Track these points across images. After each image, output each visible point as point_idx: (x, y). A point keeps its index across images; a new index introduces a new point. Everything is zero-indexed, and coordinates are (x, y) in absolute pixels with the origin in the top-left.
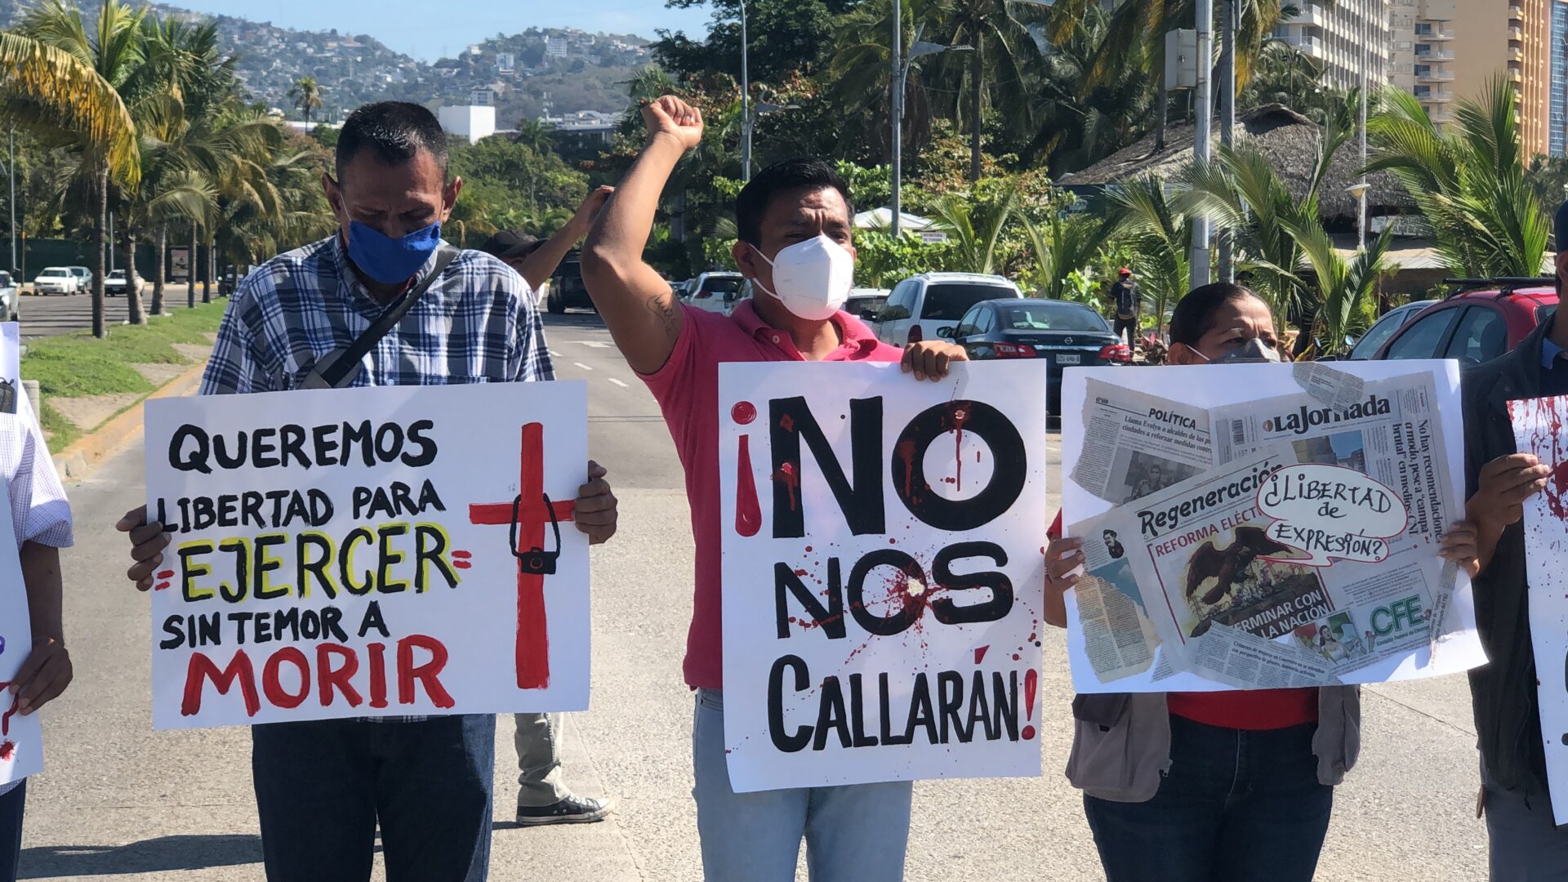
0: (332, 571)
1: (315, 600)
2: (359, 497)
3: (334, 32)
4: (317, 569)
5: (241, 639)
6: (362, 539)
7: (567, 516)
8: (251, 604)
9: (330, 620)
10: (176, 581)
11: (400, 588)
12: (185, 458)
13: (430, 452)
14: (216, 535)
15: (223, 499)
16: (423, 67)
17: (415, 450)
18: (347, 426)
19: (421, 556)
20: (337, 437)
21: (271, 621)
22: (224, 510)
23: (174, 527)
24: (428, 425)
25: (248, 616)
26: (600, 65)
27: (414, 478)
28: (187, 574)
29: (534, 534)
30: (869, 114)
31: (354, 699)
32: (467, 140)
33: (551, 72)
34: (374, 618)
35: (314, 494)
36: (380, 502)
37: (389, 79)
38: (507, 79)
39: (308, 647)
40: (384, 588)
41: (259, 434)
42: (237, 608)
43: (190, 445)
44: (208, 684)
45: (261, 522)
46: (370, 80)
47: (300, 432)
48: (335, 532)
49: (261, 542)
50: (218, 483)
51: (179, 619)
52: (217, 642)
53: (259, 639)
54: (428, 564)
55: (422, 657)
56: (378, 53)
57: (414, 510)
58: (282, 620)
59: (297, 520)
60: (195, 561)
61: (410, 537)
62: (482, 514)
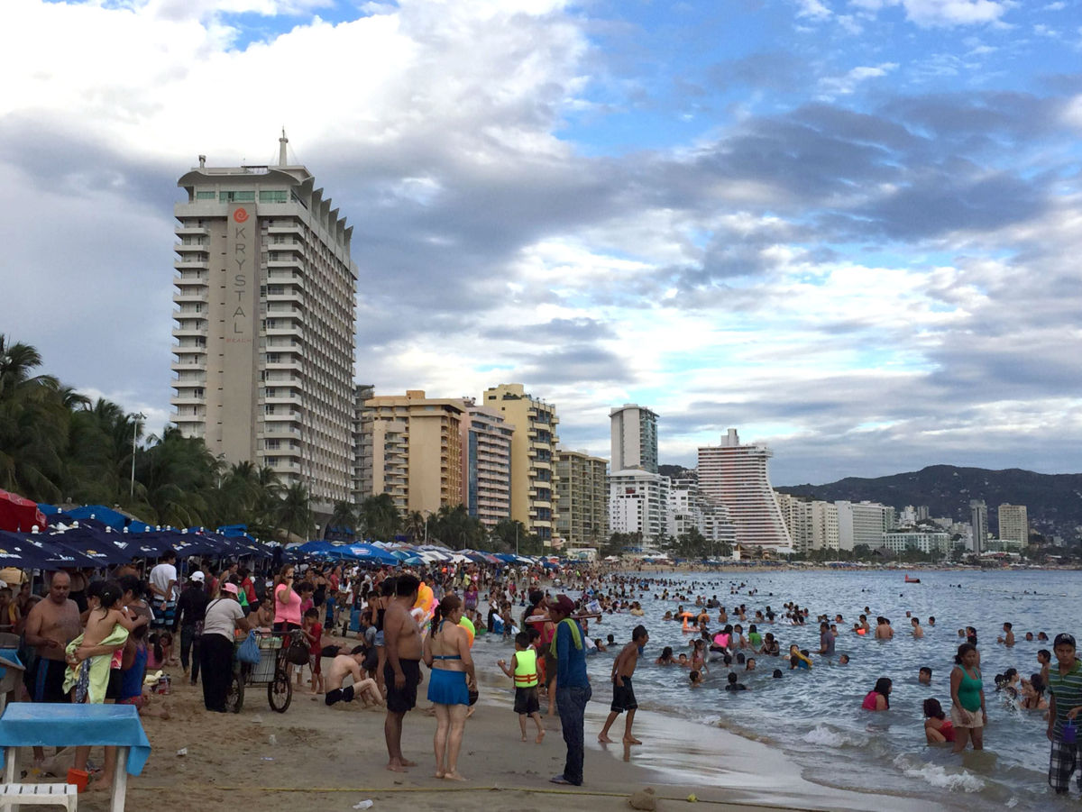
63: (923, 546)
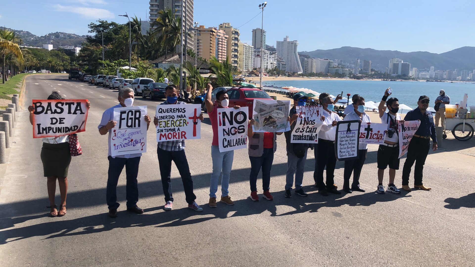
0: (174, 124)
1: (173, 127)
2: (178, 116)
3: (22, 30)
4: (173, 124)
5: (165, 132)
6: (178, 121)
7: (199, 118)
8: (166, 128)
9: (174, 129)
10: (159, 125)
11: (181, 126)
12: (160, 112)
13: (185, 111)
14: (163, 120)
15: (164, 116)
16: (38, 37)
17: (183, 111)
18: (176, 109)
19: (184, 122)
20: (175, 110)
21: (168, 130)
22: (164, 117)
23: (158, 119)
24: (185, 108)
25: (166, 129)
26: (69, 38)
27: (183, 114)
28: (160, 125)
29: (195, 120)
30: (121, 51)
31: (176, 138)
32: (48, 50)
33: (61, 39)
34: (179, 129)
35: (173, 116)
36: (180, 117)
37: (32, 39)
38: (53, 40)
39: (172, 133)
40: (180, 126)
41: (168, 109)
42: (165, 128)
43: (161, 110)
44: (162, 137)
45: (167, 119)
46: (29, 39)
47: (171, 109)
48: (175, 120)
49: (167, 121)
50: (163, 114)
51: (159, 130)
52: (163, 132)
53: (167, 132)
54: (184, 123)
55: (183, 133)
56: (30, 34)
57: (183, 118)
58: (169, 130)
59: (171, 119)
60: (161, 123)
61: (183, 120)
62: (190, 118)
63: (340, 72)
